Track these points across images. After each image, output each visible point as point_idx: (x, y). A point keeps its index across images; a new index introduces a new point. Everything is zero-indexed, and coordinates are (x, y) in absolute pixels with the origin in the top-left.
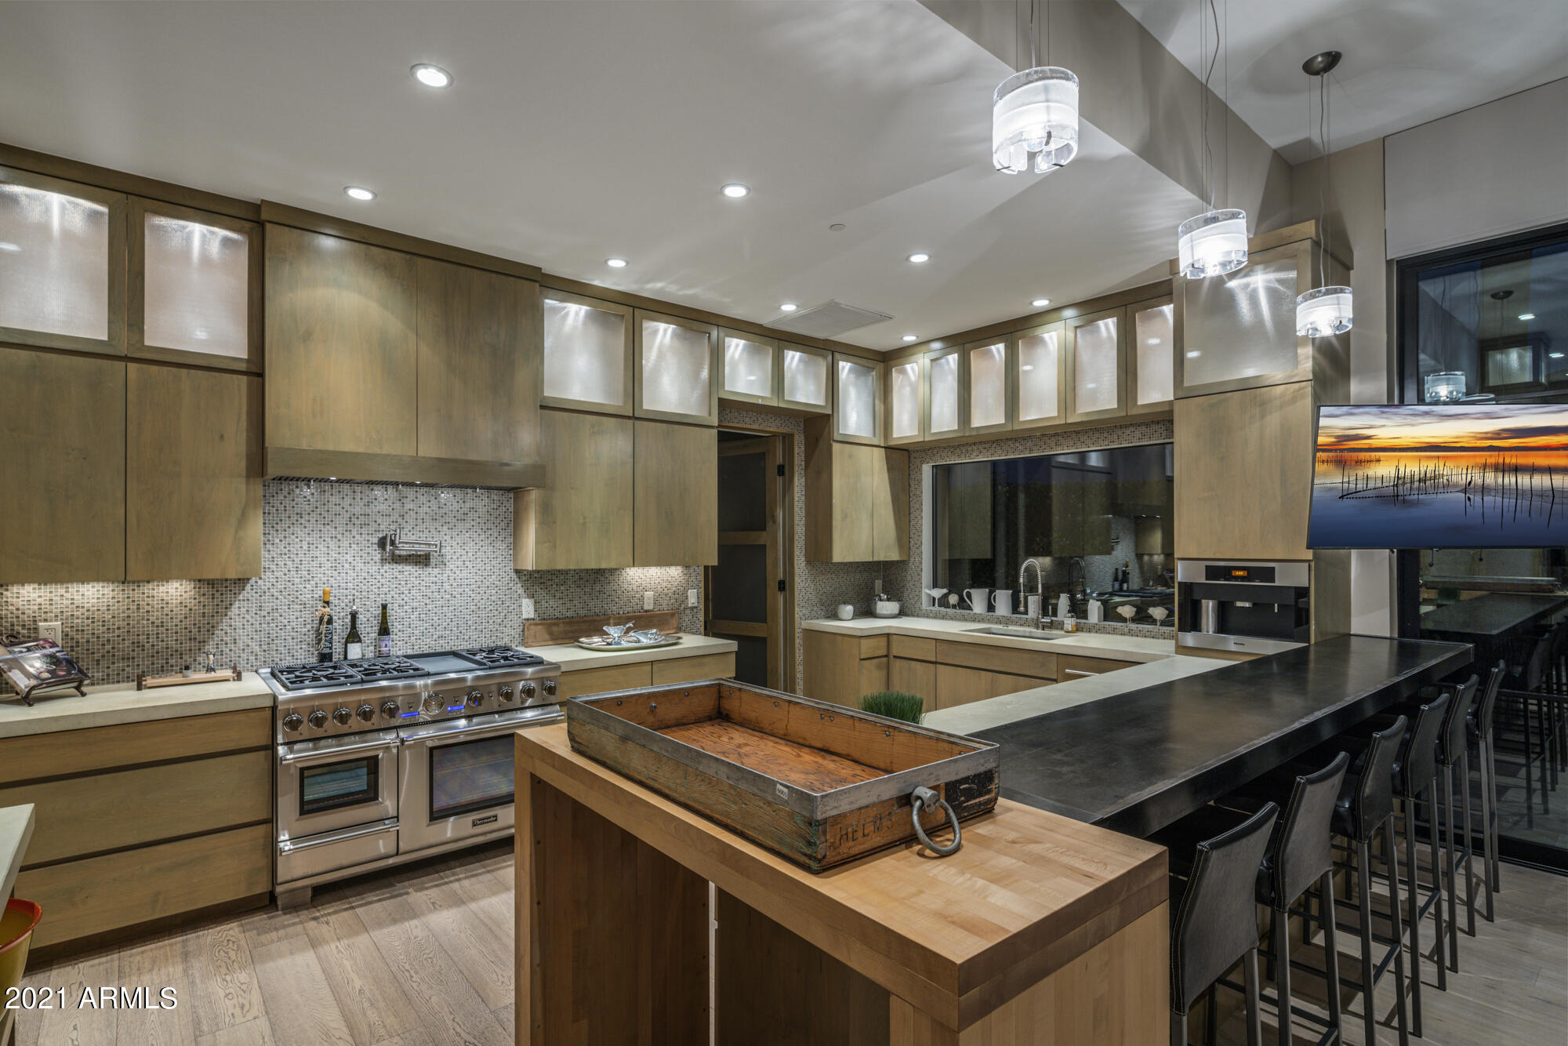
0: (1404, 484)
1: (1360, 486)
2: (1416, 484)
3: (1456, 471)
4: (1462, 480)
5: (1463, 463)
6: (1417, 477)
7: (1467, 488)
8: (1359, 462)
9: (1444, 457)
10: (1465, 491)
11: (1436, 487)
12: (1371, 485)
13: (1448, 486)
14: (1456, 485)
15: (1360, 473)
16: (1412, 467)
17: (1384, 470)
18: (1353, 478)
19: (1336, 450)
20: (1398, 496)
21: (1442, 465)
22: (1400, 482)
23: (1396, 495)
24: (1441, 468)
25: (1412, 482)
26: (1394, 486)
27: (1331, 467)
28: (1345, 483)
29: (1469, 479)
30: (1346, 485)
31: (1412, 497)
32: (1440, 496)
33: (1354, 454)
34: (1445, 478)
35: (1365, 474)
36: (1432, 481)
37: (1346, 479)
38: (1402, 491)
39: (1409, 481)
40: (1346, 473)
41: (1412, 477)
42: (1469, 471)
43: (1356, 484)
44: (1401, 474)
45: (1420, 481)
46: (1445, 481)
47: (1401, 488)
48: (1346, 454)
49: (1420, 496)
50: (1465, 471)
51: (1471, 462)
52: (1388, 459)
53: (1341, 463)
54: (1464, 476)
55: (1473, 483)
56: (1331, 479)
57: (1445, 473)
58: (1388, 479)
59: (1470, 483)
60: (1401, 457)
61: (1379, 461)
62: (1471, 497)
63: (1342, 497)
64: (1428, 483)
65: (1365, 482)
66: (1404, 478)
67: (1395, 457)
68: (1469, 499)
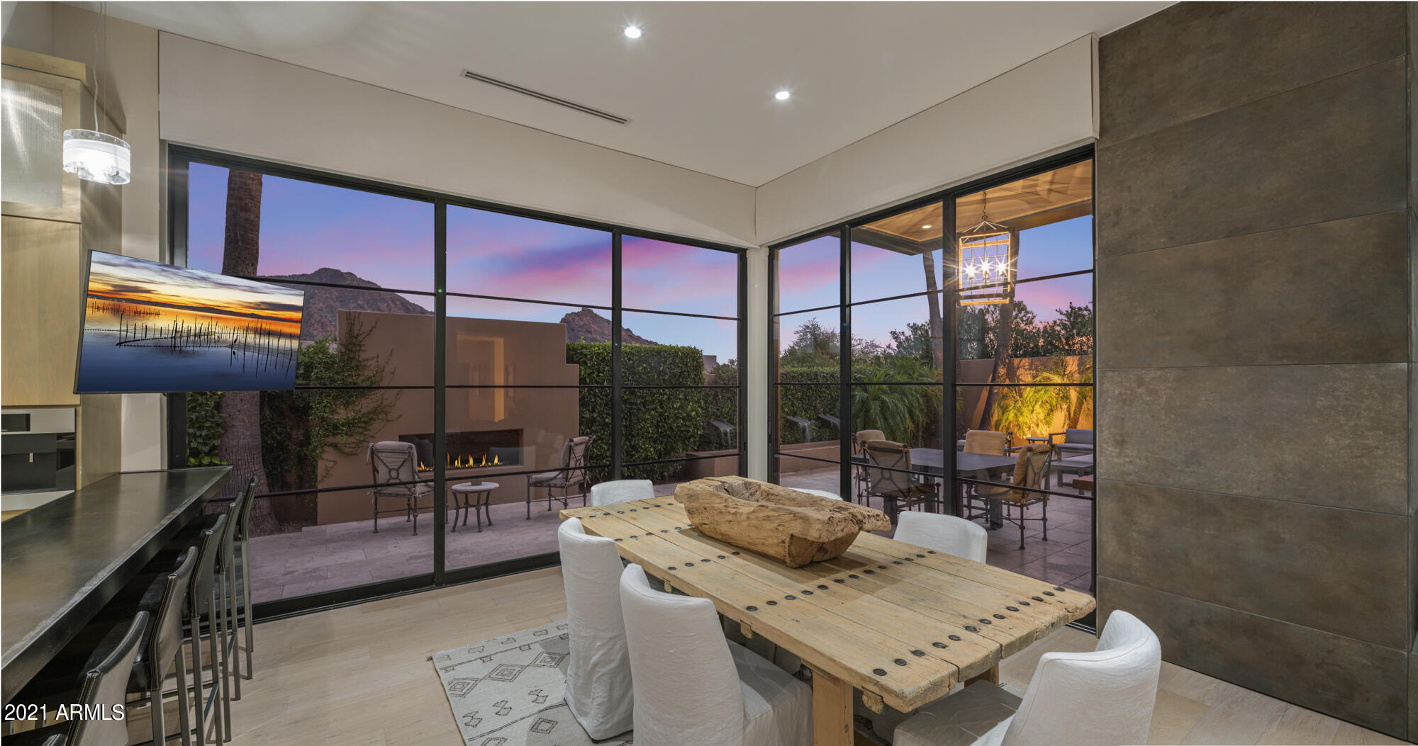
0: (181, 337)
1: (138, 336)
2: (192, 338)
3: (226, 331)
4: (230, 338)
5: (232, 325)
6: (193, 333)
7: (233, 344)
8: (138, 314)
9: (217, 318)
10: (232, 346)
11: (209, 342)
12: (150, 335)
13: (218, 342)
14: (225, 342)
15: (139, 324)
16: (189, 323)
17: (163, 323)
18: (131, 328)
19: (113, 299)
20: (175, 347)
21: (214, 324)
22: (178, 335)
23: (174, 346)
24: (214, 327)
25: (188, 336)
26: (172, 338)
27: (108, 315)
28: (124, 331)
29: (235, 338)
30: (124, 334)
31: (188, 349)
32: (212, 349)
33: (134, 306)
34: (216, 335)
35: (144, 325)
36: (206, 337)
37: (124, 328)
38: (179, 342)
39: (185, 335)
40: (124, 322)
41: (189, 331)
42: (236, 332)
43: (135, 334)
44: (179, 328)
45: (195, 335)
46: (216, 337)
47: (178, 340)
48: (124, 304)
49: (195, 349)
50: (232, 331)
51: (237, 325)
52: (166, 314)
53: (119, 312)
54: (231, 335)
55: (238, 341)
56: (104, 326)
57: (217, 331)
58: (167, 331)
59: (236, 340)
60: (179, 313)
61: (158, 314)
62: (236, 351)
63: (119, 344)
64: (202, 338)
65: (144, 332)
66: (182, 332)
67: (176, 312)
68: (234, 353)
